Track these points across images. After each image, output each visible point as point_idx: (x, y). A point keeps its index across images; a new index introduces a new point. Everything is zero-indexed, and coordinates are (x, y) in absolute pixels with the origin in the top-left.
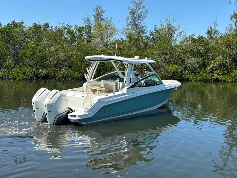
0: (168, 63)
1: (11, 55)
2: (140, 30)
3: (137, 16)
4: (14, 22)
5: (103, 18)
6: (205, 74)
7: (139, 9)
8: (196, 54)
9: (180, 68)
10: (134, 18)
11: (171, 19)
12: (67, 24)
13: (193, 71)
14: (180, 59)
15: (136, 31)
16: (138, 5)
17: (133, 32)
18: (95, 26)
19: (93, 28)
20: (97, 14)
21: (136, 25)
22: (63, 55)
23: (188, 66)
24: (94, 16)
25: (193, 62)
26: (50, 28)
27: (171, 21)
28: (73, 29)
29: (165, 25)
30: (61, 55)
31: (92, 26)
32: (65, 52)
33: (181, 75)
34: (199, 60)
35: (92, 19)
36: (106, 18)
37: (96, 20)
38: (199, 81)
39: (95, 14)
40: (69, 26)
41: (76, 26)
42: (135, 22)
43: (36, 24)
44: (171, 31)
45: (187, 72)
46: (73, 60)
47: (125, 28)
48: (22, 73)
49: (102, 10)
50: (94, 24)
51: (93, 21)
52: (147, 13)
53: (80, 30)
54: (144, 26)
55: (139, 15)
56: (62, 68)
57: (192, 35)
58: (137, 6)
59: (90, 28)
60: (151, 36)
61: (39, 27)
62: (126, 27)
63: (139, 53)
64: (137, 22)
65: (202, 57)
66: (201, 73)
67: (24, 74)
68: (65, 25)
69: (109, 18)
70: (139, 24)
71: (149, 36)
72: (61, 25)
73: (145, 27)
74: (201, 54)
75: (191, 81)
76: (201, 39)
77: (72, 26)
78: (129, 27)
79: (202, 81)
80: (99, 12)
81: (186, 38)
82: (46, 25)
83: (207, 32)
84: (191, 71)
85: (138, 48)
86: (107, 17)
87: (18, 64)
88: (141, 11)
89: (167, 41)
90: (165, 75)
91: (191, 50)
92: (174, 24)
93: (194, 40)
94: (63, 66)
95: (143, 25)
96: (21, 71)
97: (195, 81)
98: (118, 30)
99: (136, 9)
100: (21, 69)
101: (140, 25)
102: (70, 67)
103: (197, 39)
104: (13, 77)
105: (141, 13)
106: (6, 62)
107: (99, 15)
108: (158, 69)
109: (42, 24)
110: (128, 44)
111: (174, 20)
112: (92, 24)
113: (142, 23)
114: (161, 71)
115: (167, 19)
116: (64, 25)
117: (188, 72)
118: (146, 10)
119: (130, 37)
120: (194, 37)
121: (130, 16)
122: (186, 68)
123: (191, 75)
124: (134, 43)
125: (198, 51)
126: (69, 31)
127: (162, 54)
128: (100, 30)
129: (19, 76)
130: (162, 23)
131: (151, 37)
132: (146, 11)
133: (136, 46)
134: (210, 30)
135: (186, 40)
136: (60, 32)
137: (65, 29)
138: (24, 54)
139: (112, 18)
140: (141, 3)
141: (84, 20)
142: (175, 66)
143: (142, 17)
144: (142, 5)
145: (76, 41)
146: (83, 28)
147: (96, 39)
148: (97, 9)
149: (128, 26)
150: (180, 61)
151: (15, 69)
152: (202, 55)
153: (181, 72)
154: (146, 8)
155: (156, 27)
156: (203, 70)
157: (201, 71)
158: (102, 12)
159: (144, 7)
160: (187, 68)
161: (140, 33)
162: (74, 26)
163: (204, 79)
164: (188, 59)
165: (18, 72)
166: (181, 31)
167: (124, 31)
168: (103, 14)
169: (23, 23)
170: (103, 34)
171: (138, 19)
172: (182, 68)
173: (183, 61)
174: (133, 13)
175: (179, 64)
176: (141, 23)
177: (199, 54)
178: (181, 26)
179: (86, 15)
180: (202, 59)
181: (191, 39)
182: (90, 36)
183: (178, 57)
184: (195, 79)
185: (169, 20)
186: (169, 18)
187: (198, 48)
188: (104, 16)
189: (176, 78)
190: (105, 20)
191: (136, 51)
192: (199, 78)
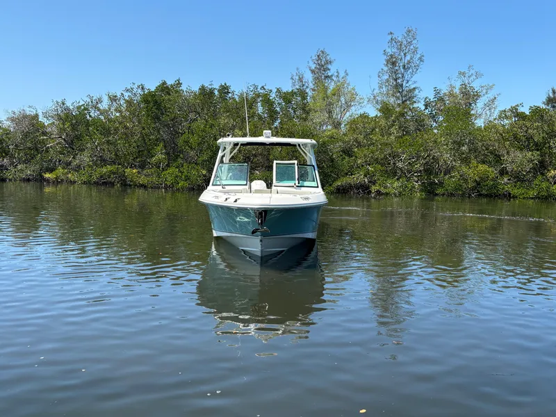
0: (466, 161)
1: (161, 145)
2: (408, 97)
3: (401, 67)
4: (164, 83)
5: (330, 74)
6: (544, 185)
7: (405, 54)
8: (526, 143)
9: (492, 172)
10: (395, 73)
11: (472, 75)
12: (263, 87)
13: (518, 178)
14: (491, 153)
16: (403, 46)
17: (392, 100)
18: (313, 90)
19: (310, 94)
20: (318, 66)
21: (398, 87)
23: (509, 169)
24: (313, 72)
25: (519, 159)
26: (230, 95)
27: (472, 78)
28: (273, 96)
29: (458, 85)
31: (307, 90)
33: (495, 186)
34: (534, 156)
35: (309, 77)
36: (336, 74)
37: (315, 79)
38: (532, 198)
39: (313, 67)
40: (266, 91)
41: (278, 91)
42: (396, 80)
43: (203, 86)
44: (470, 96)
45: (506, 180)
46: (276, 153)
47: (375, 92)
48: (183, 177)
49: (328, 58)
50: (311, 86)
51: (310, 82)
52: (421, 63)
53: (287, 97)
54: (414, 88)
55: (404, 66)
56: (255, 169)
57: (517, 106)
58: (400, 49)
59: (303, 94)
60: (426, 108)
61: (211, 92)
62: (377, 91)
63: (407, 139)
64: (399, 81)
65: (538, 150)
66: (536, 182)
67: (187, 178)
68: (259, 88)
69: (342, 74)
70: (404, 84)
71: (423, 108)
72: (252, 89)
73: (417, 91)
74: (536, 144)
75: (515, 197)
76: (537, 112)
77: (271, 91)
78: (384, 89)
79: (539, 198)
80: (323, 62)
81: (505, 111)
82: (224, 90)
83: (545, 101)
84: (514, 178)
85: (403, 130)
86: (338, 72)
87: (175, 160)
88: (408, 58)
90: (461, 186)
91: (515, 137)
92: (476, 85)
93: (521, 116)
94: (257, 166)
95: (412, 87)
96: (182, 173)
97: (524, 198)
98: (361, 97)
99: (399, 55)
100: (181, 169)
101: (407, 85)
103: (527, 113)
104: (166, 184)
105: (409, 62)
106: (153, 156)
107: (322, 68)
108: (445, 175)
109: (217, 87)
111: (478, 75)
112: (307, 87)
113: (410, 83)
114: (451, 177)
115: (464, 74)
116: (257, 89)
117: (509, 180)
118: (419, 56)
119: (386, 110)
120: (521, 110)
121: (386, 69)
122: (503, 172)
123: (515, 186)
124: (394, 121)
125: (530, 138)
126: (267, 102)
127: (455, 142)
128: (326, 97)
129: (178, 183)
130: (452, 82)
131: (427, 111)
132: (420, 59)
133: (400, 128)
134: (551, 95)
135: (503, 115)
137: (258, 96)
138: (187, 142)
139: (347, 74)
140: (410, 43)
141: (292, 78)
142: (482, 167)
143: (411, 70)
144: (412, 47)
145: (276, 119)
146: (293, 93)
147: (317, 114)
148: (318, 56)
149: (381, 87)
150: (491, 158)
151: (170, 171)
152: (538, 147)
153: (493, 180)
154: (419, 52)
155: (437, 92)
156: (540, 177)
157: (535, 178)
158: (328, 62)
159: (415, 51)
160: (507, 173)
161: (406, 101)
162: (275, 90)
163: (545, 194)
164: (508, 153)
165: (177, 176)
166: (492, 97)
167: (374, 100)
168: (329, 66)
169: (179, 84)
170: (333, 105)
171: (403, 74)
172: (496, 172)
173: (498, 159)
174: (394, 64)
175: (490, 162)
176: (408, 81)
177: (532, 144)
178: (491, 87)
179: (298, 69)
180: (538, 153)
181: (514, 113)
182: (306, 110)
183: (487, 150)
184: (523, 194)
185: (467, 75)
186: (467, 71)
187: (530, 131)
188: (332, 70)
189: (484, 192)
190: (333, 78)
191: (399, 137)
192: (532, 193)
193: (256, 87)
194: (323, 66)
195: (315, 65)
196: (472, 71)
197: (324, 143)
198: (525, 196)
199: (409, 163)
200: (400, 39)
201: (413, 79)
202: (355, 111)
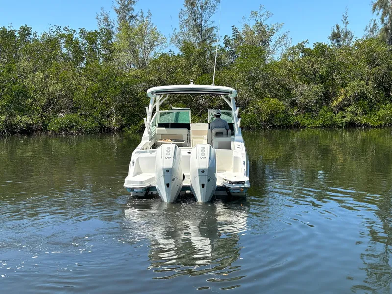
0: (261, 96)
2: (206, 35)
3: (199, 8)
5: (134, 14)
6: (329, 115)
8: (311, 77)
9: (283, 105)
10: (194, 13)
11: (263, 14)
12: (66, 28)
13: (307, 109)
14: (282, 87)
15: (198, 38)
17: (193, 39)
18: (119, 30)
19: (116, 33)
20: (122, 7)
21: (199, 27)
22: (59, 86)
23: (298, 101)
24: (118, 12)
25: (307, 92)
26: (32, 36)
27: (263, 18)
28: (76, 36)
29: (252, 24)
30: (55, 87)
31: (114, 30)
32: (64, 81)
33: (286, 118)
34: (317, 88)
35: (114, 17)
36: (141, 14)
37: (121, 19)
38: (319, 127)
39: (118, 7)
40: (69, 31)
41: (82, 31)
42: (195, 20)
43: (4, 28)
44: (264, 36)
45: (296, 111)
46: (80, 95)
47: (177, 32)
50: (117, 25)
51: (115, 21)
52: (218, 4)
53: (91, 38)
54: (212, 28)
55: (202, 7)
56: (59, 111)
57: (303, 42)
59: (109, 34)
60: (226, 46)
61: (12, 34)
62: (178, 31)
63: (206, 77)
64: (199, 21)
65: (322, 83)
66: (322, 112)
68: (62, 29)
69: (146, 14)
70: (203, 24)
71: (223, 46)
72: (54, 30)
73: (215, 30)
74: (321, 77)
75: (303, 127)
76: (321, 49)
77: (75, 31)
78: (185, 29)
79: (324, 126)
80: (127, 3)
81: (293, 48)
82: (25, 31)
83: (330, 36)
84: (303, 109)
85: (203, 69)
86: (142, 12)
89: (256, 54)
90: (255, 119)
91: (303, 70)
92: (268, 23)
93: (307, 52)
94: (61, 109)
95: (210, 26)
97: (312, 128)
98: (163, 37)
101: (206, 25)
102: (75, 110)
103: (312, 48)
105: (206, 3)
107: (126, 9)
108: (243, 108)
109: (18, 29)
110: (183, 61)
111: (269, 15)
112: (113, 27)
113: (208, 22)
114: (248, 111)
115: (256, 13)
116: (60, 30)
117: (299, 111)
119: (187, 48)
120: (307, 46)
121: (185, 9)
122: (293, 104)
123: (304, 117)
124: (195, 60)
125: (315, 72)
126: (70, 41)
127: (249, 79)
128: (129, 38)
130: (247, 21)
131: (227, 48)
133: (200, 66)
134: (336, 31)
135: (292, 51)
136: (52, 43)
137: (62, 36)
139: (151, 15)
141: (97, 18)
142: (274, 101)
143: (208, 11)
145: (83, 59)
146: (95, 34)
147: (123, 54)
149: (182, 27)
150: (282, 92)
152: (323, 79)
153: (284, 112)
155: (235, 30)
156: (325, 108)
157: (321, 108)
158: (132, 3)
160: (297, 105)
161: (205, 40)
162: (78, 31)
163: (329, 122)
164: (296, 86)
166: (282, 35)
167: (176, 39)
168: (133, 7)
170: (135, 45)
171: (201, 15)
172: (286, 104)
173: (288, 92)
174: (192, 4)
175: (282, 97)
176: (206, 21)
177: (317, 78)
178: (281, 25)
179: (102, 9)
180: (322, 85)
181: (301, 49)
182: (111, 49)
183: (279, 84)
184: (311, 124)
185: (259, 15)
186: (259, 11)
187: (315, 66)
188: (136, 10)
189: (277, 124)
190: (138, 18)
191: (199, 75)
192: (319, 123)
193: (59, 28)
194: (127, 6)
195: (119, 6)
196: (263, 11)
197: (127, 83)
198: (312, 125)
199: (210, 99)
201: (211, 19)
202: (159, 50)
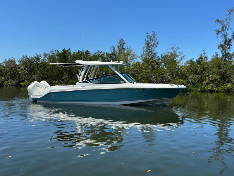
0: (175, 78)
3: (151, 46)
4: (64, 49)
5: (124, 48)
8: (196, 72)
10: (149, 47)
11: (176, 48)
14: (184, 75)
15: (150, 56)
17: (148, 57)
20: (120, 45)
21: (150, 52)
23: (190, 81)
24: (118, 47)
25: (193, 77)
27: (176, 49)
34: (198, 76)
35: (116, 48)
36: (127, 48)
37: (119, 49)
38: (199, 91)
47: (142, 54)
49: (124, 42)
50: (117, 52)
51: (117, 50)
54: (156, 53)
57: (192, 59)
58: (151, 39)
60: (158, 60)
64: (150, 50)
69: (129, 48)
72: (97, 52)
74: (199, 72)
75: (192, 91)
76: (199, 62)
79: (201, 91)
80: (122, 43)
81: (188, 61)
82: (87, 52)
84: (192, 84)
88: (153, 42)
91: (192, 70)
95: (155, 52)
97: (196, 91)
98: (137, 56)
99: (150, 41)
103: (196, 62)
105: (154, 44)
109: (84, 51)
111: (178, 48)
113: (154, 51)
115: (173, 48)
117: (190, 85)
119: (146, 60)
120: (193, 61)
121: (145, 46)
123: (193, 87)
124: (150, 64)
125: (196, 70)
130: (169, 51)
132: (157, 43)
133: (152, 66)
135: (187, 63)
139: (130, 48)
140: (154, 37)
141: (111, 49)
142: (182, 80)
143: (154, 47)
148: (120, 41)
149: (144, 53)
154: (158, 40)
156: (201, 84)
157: (199, 84)
158: (124, 43)
159: (156, 39)
160: (189, 82)
163: (203, 89)
164: (190, 75)
167: (141, 57)
168: (124, 45)
169: (70, 50)
171: (151, 48)
172: (186, 82)
173: (186, 77)
174: (148, 44)
175: (184, 79)
176: (153, 50)
179: (113, 45)
180: (200, 75)
181: (191, 62)
188: (125, 46)
192: (198, 89)
194: (122, 45)
195: (118, 44)
198: (196, 90)
199: (155, 79)
200: (151, 35)
201: (155, 50)
202: (135, 61)
